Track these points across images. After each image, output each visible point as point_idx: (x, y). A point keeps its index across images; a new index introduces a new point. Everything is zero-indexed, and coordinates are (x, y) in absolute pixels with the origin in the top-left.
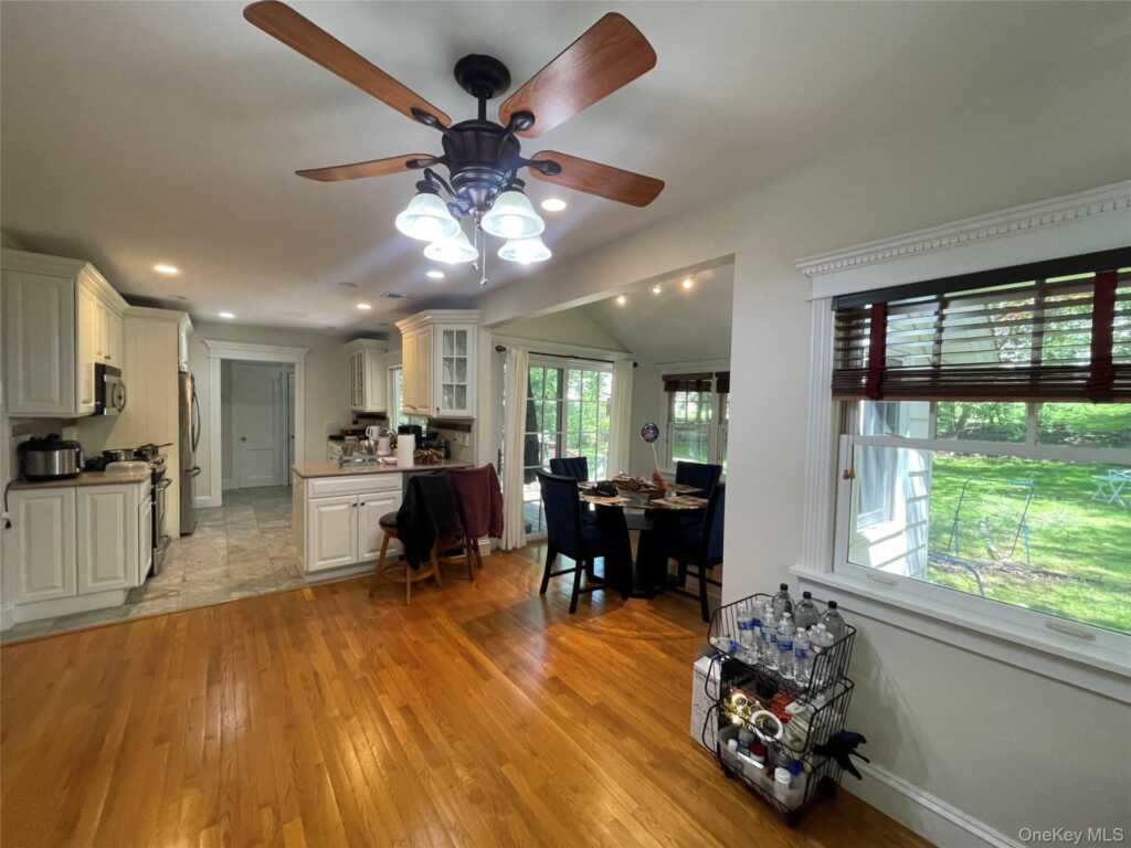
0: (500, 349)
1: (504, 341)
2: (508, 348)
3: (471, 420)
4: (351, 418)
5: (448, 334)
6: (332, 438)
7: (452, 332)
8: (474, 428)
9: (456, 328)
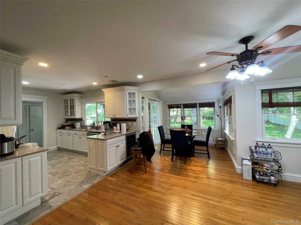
0: (143, 98)
1: (144, 96)
2: (145, 98)
3: (137, 118)
4: (64, 121)
5: (130, 93)
6: (59, 128)
7: (131, 93)
8: (137, 120)
9: (132, 92)
